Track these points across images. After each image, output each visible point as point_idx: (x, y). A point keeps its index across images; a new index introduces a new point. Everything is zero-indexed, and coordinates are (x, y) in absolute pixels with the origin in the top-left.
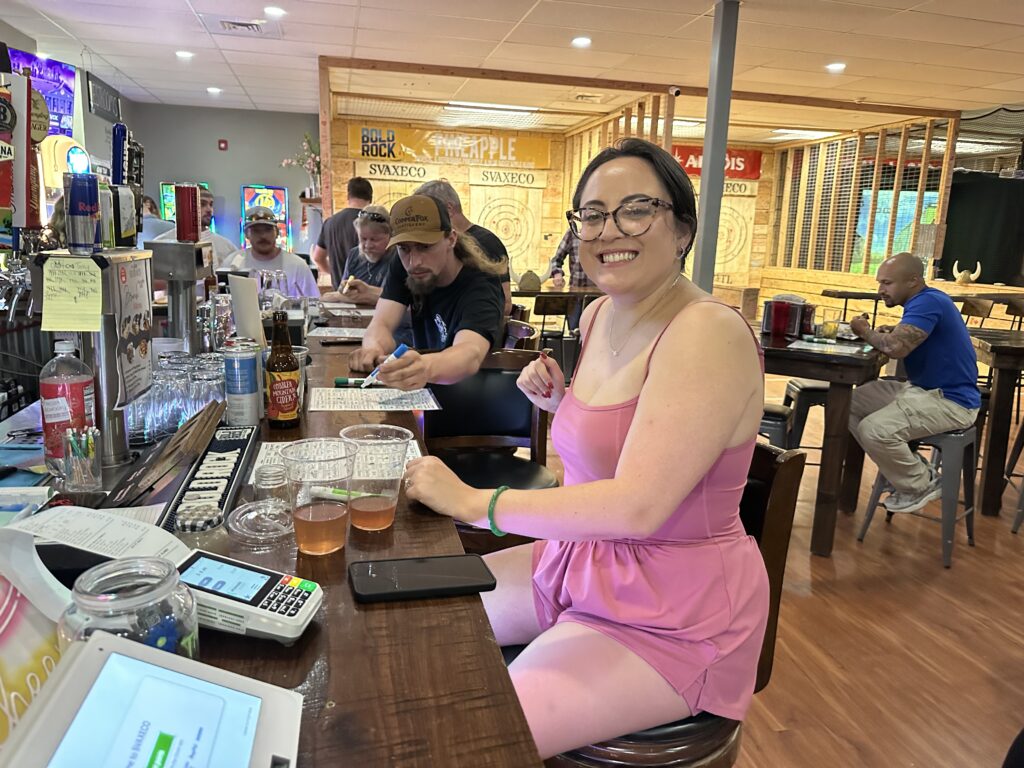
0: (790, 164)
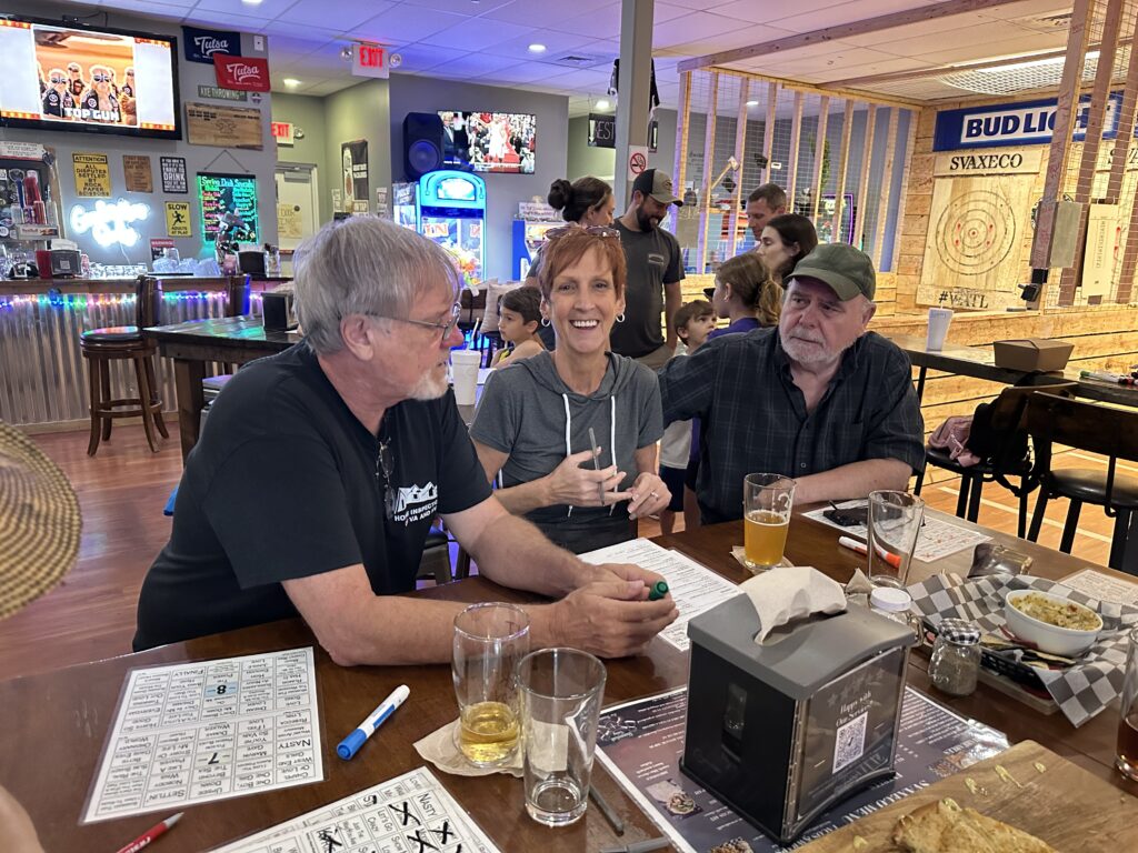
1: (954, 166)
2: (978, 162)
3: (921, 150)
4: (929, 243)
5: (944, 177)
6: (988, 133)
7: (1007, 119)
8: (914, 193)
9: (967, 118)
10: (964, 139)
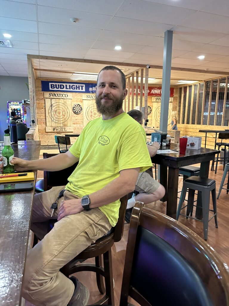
0: (183, 92)
1: (50, 96)
2: (57, 95)
3: (37, 90)
4: (47, 116)
5: (47, 98)
6: (56, 88)
7: (61, 85)
8: (38, 102)
9: (50, 84)
10: (50, 89)
